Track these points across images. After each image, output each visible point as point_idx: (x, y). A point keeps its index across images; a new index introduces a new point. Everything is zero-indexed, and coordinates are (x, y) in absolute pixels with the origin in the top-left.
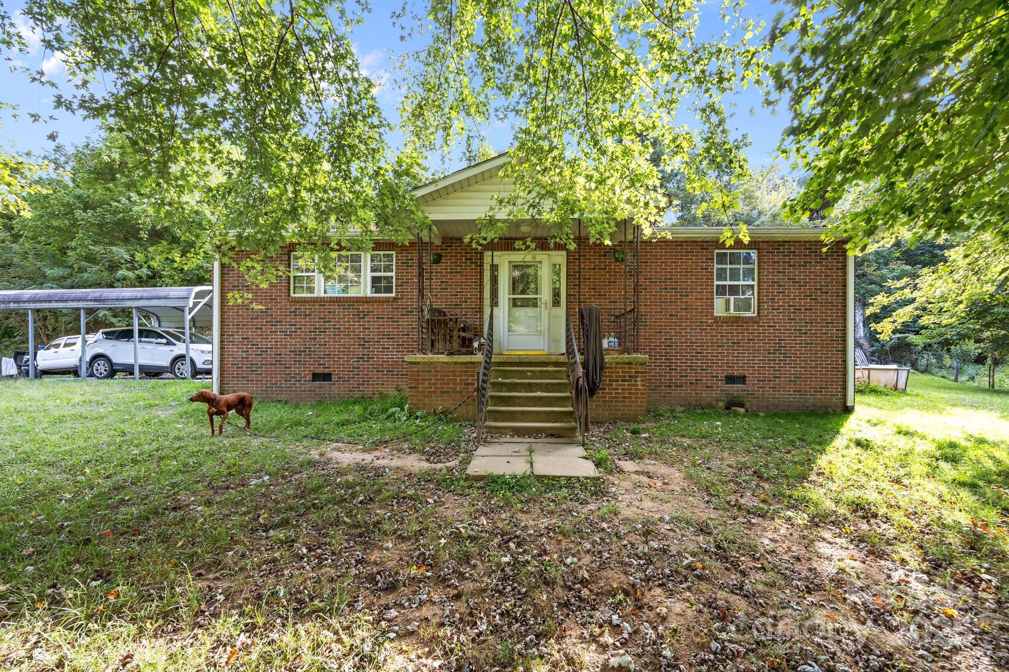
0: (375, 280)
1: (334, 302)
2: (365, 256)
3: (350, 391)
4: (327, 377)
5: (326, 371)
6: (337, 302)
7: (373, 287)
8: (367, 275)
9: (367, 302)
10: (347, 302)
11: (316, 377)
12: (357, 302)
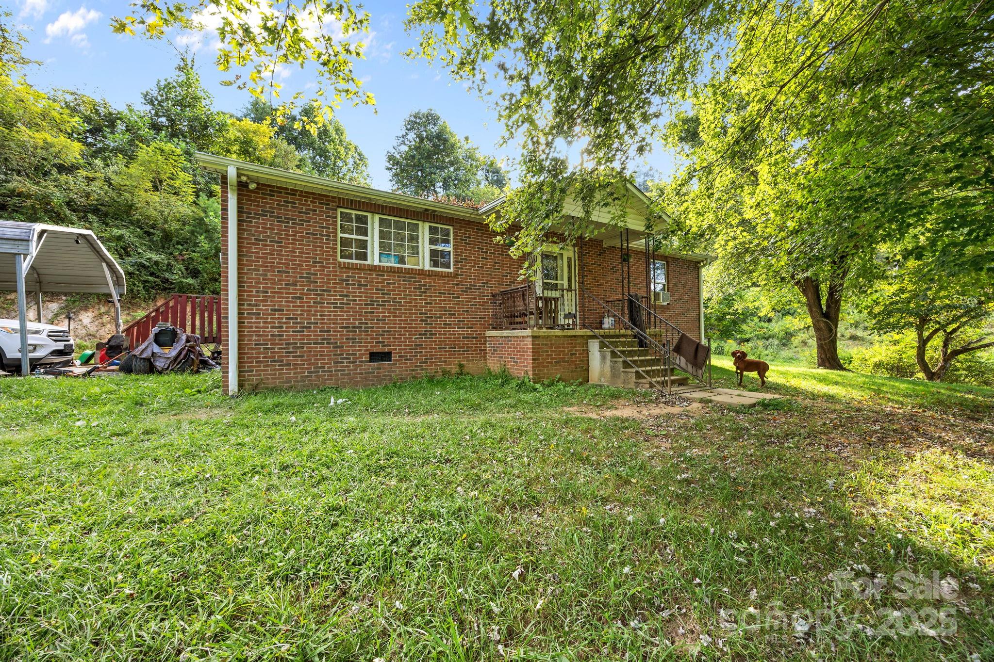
0: (433, 253)
1: (394, 272)
2: (423, 227)
3: (413, 370)
4: (386, 356)
5: (386, 349)
6: (398, 272)
7: (431, 260)
8: (425, 248)
9: (429, 275)
10: (408, 273)
11: (375, 357)
12: (419, 274)
